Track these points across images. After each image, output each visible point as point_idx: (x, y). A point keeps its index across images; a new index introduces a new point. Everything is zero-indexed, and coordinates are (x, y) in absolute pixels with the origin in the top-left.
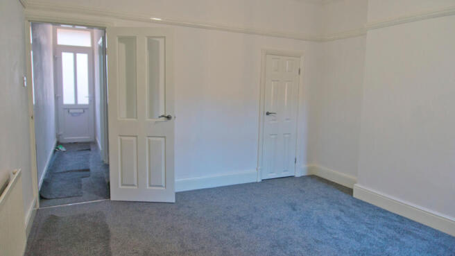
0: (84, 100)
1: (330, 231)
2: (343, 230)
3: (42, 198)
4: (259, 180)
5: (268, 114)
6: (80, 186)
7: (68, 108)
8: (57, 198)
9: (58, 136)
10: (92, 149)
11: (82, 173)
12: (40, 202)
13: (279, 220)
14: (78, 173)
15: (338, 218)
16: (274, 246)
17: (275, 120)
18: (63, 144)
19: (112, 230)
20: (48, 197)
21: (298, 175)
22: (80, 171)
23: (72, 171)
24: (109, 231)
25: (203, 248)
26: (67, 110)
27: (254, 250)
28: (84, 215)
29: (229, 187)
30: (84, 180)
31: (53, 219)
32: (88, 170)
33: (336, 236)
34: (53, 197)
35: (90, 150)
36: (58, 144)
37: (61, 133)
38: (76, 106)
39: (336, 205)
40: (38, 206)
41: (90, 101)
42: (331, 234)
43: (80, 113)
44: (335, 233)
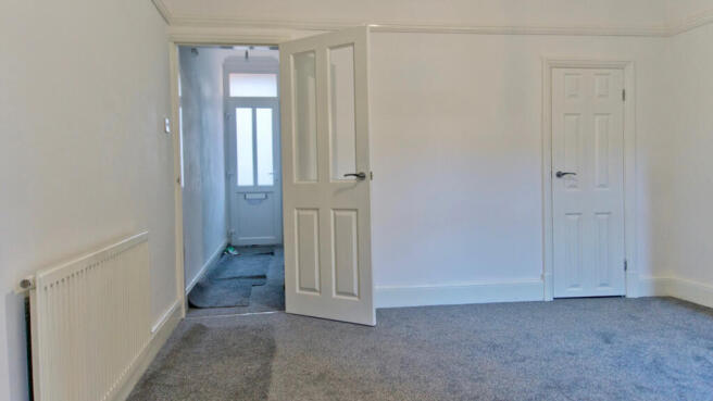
0: (266, 178)
1: (676, 375)
2: (703, 376)
3: (191, 306)
4: (549, 298)
5: (559, 175)
6: (248, 295)
7: (244, 192)
8: (211, 307)
9: (229, 235)
10: (276, 253)
11: (254, 281)
12: (188, 312)
13: (570, 353)
14: (249, 280)
15: (698, 358)
16: (548, 387)
17: (575, 187)
18: (235, 248)
19: (279, 346)
20: (199, 305)
21: (632, 294)
22: (252, 277)
23: (240, 277)
24: (274, 347)
25: (416, 378)
26: (242, 196)
27: (507, 389)
28: (244, 327)
29: (488, 305)
30: (255, 290)
31: (200, 329)
32: (264, 277)
33: (685, 384)
34: (206, 305)
35: (272, 254)
36: (229, 245)
37: (233, 230)
38: (256, 188)
39: (702, 341)
40: (183, 315)
41: (275, 180)
42: (675, 379)
43: (261, 200)
44: (685, 380)
